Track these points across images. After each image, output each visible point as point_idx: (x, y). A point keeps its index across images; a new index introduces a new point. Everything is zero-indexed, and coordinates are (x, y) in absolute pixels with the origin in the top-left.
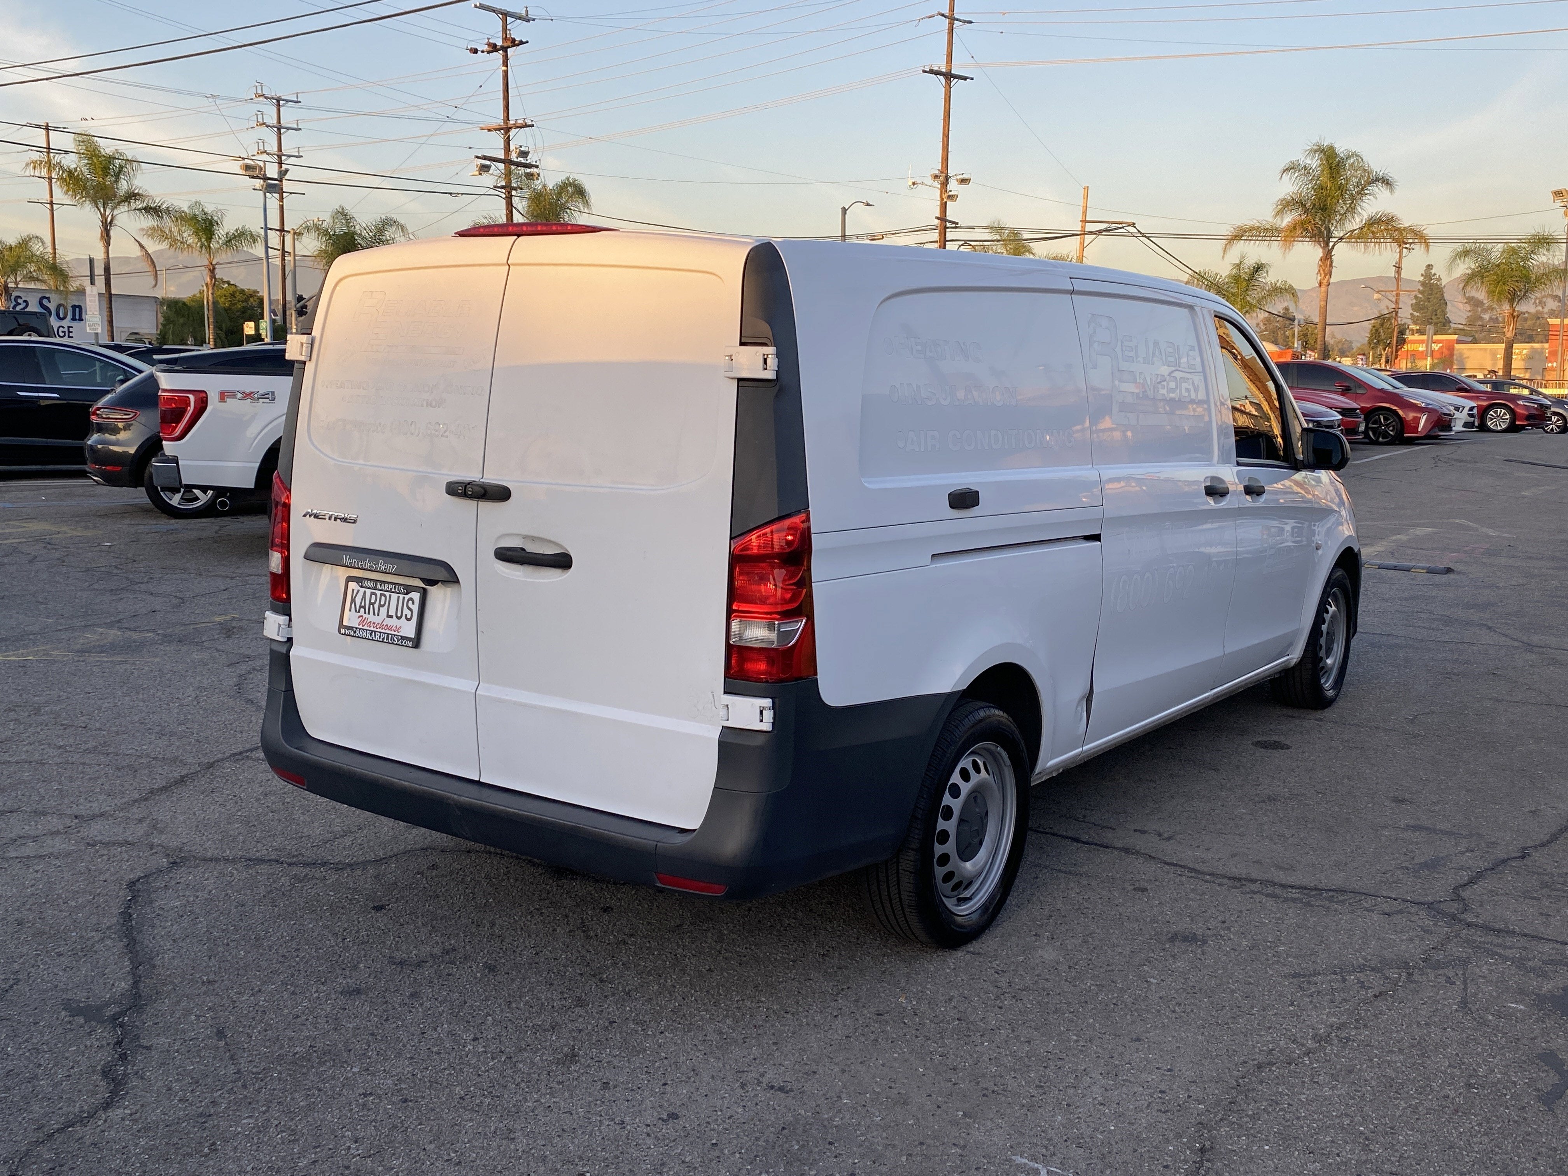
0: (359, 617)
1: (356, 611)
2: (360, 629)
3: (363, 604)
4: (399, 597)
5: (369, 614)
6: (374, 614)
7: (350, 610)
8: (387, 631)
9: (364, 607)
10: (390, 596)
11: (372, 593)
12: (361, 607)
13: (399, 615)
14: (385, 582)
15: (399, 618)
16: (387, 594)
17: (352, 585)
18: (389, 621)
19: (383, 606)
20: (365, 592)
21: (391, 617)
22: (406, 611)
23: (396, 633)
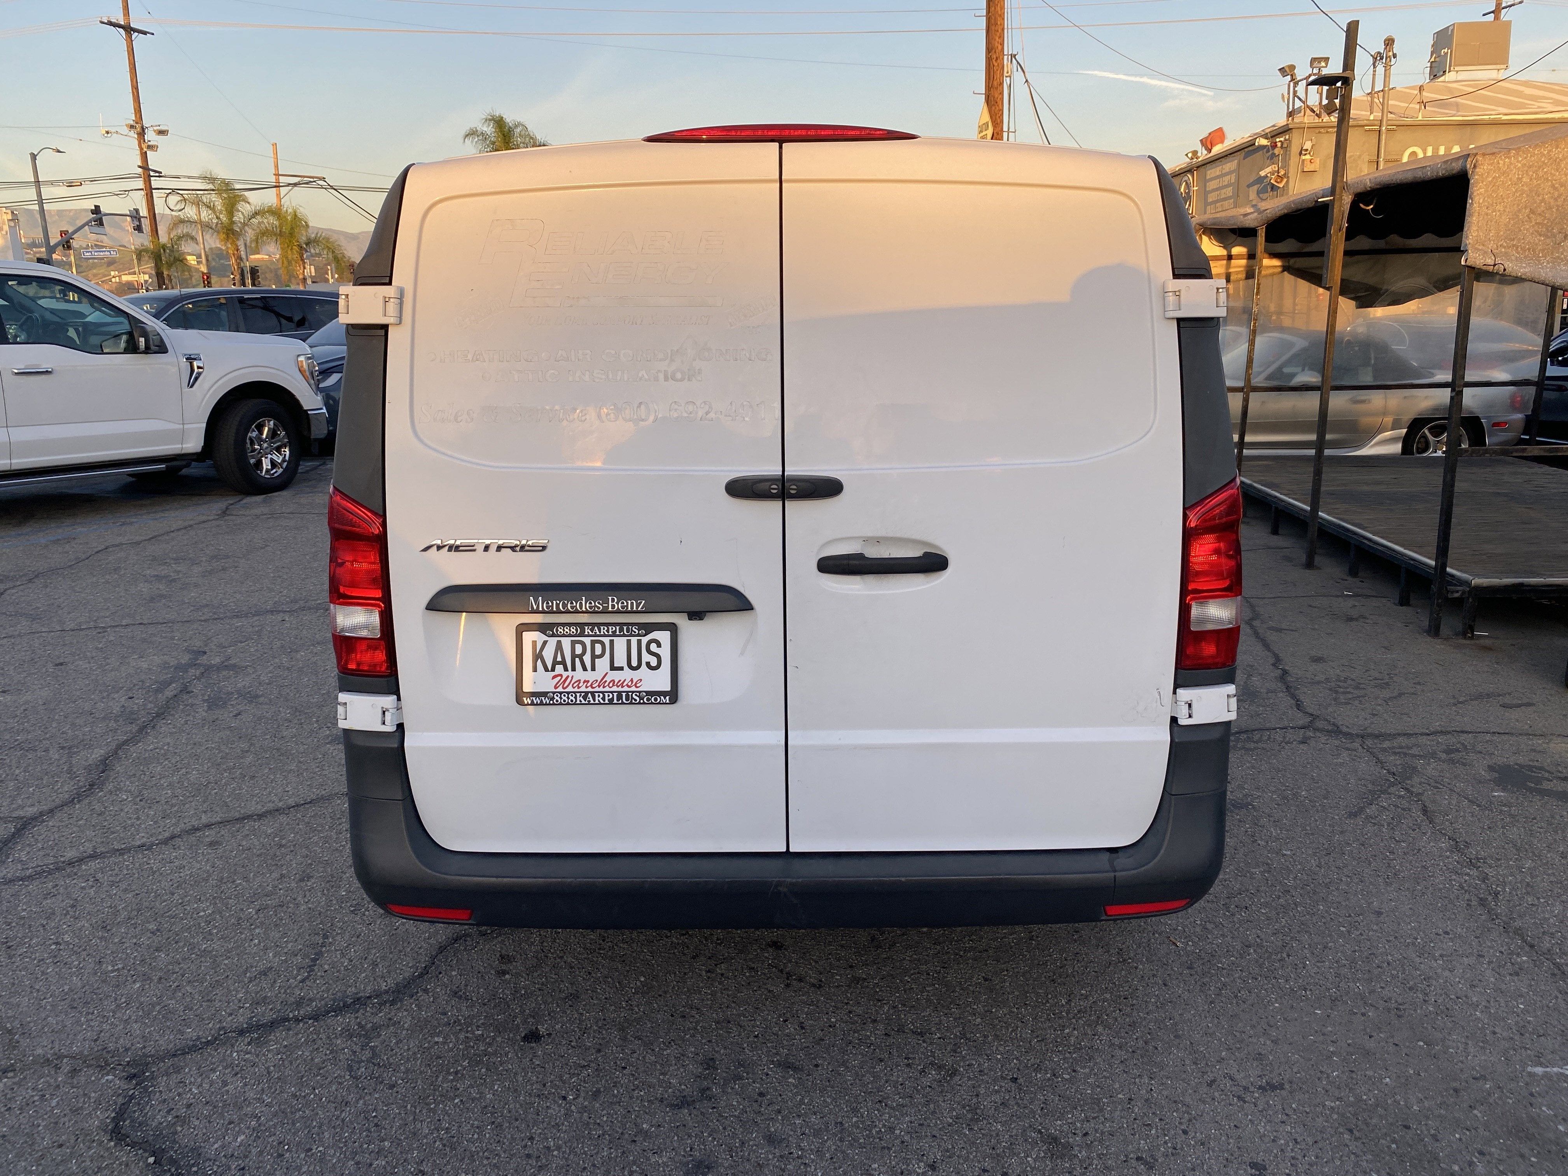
0: (554, 677)
1: (546, 670)
2: (561, 693)
3: (559, 659)
4: (629, 642)
5: (574, 669)
6: (585, 669)
7: (535, 670)
8: (615, 689)
9: (563, 663)
10: (612, 642)
11: (573, 643)
12: (555, 663)
13: (634, 663)
14: (599, 625)
15: (635, 669)
16: (606, 640)
17: (529, 637)
18: (616, 676)
19: (600, 656)
20: (559, 642)
22: (647, 658)
23: (634, 689)
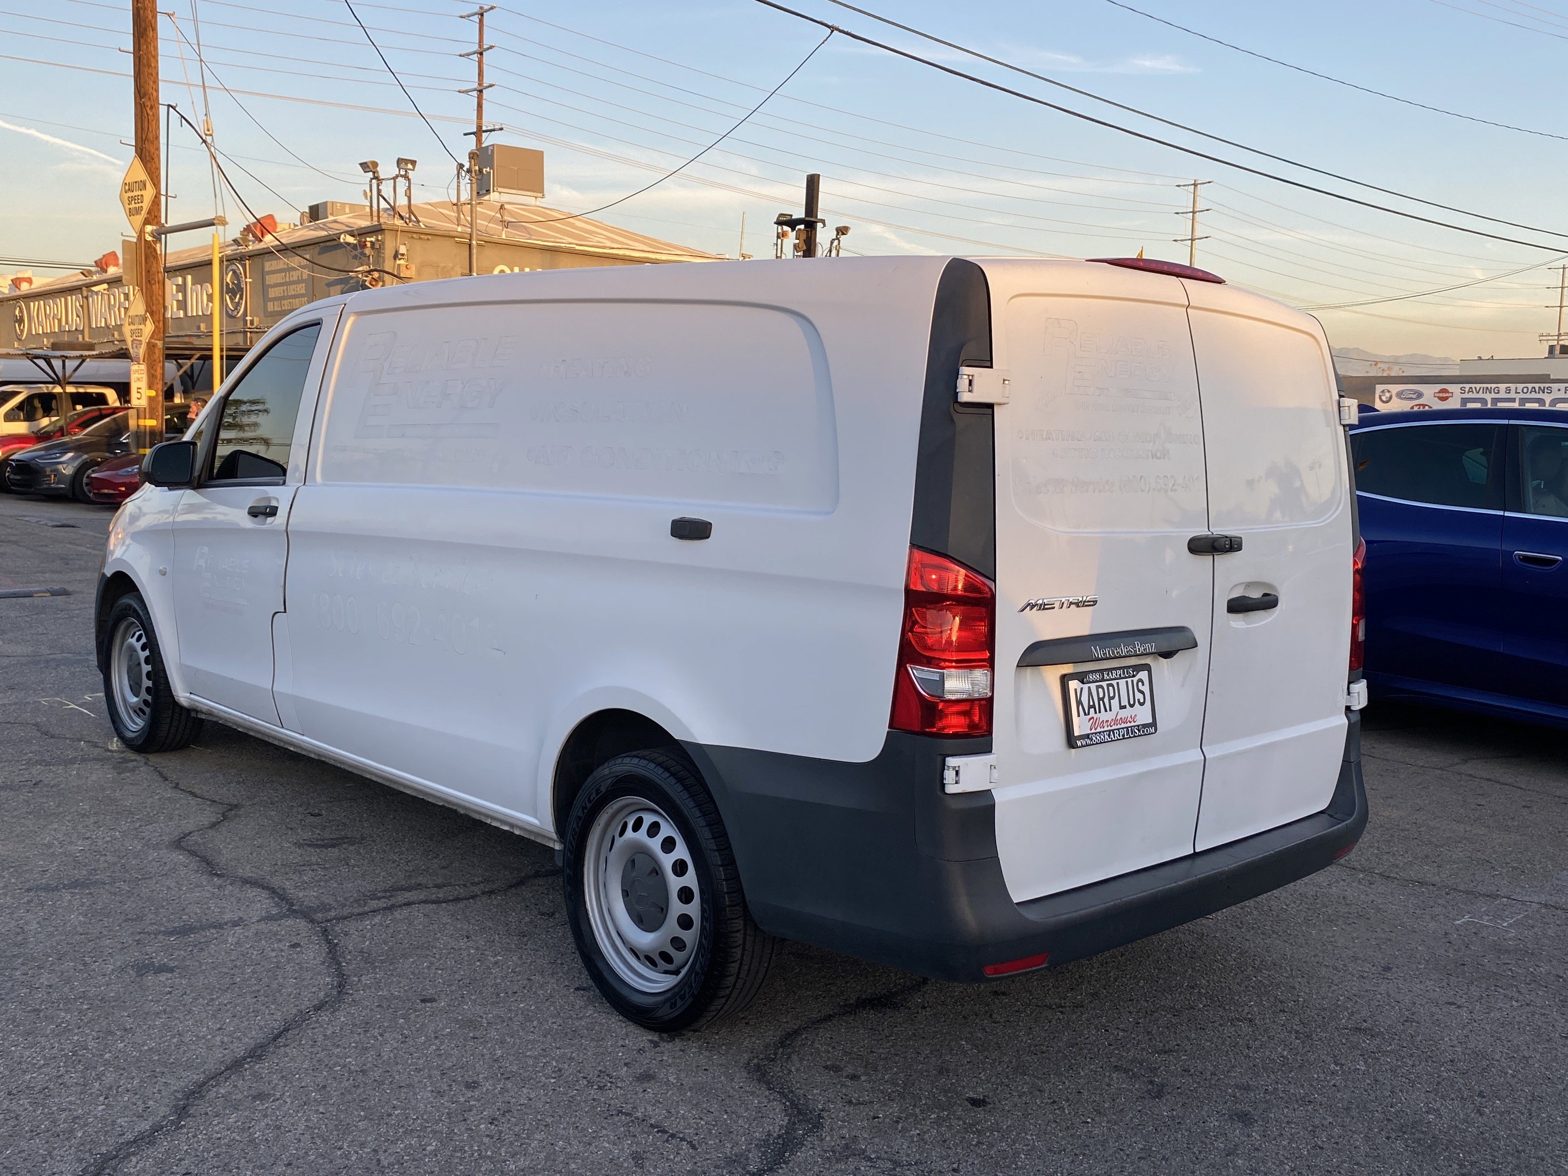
0: (1090, 720)
1: (1085, 714)
2: (1095, 734)
3: (1091, 703)
4: (1127, 682)
5: (1100, 712)
6: (1106, 711)
7: (1079, 716)
8: (1123, 725)
9: (1094, 706)
10: (1118, 683)
11: (1098, 687)
12: (1090, 707)
13: (1132, 703)
14: (1111, 670)
15: (1132, 706)
16: (1114, 682)
17: (1073, 685)
18: (1123, 714)
19: (1113, 698)
20: (1089, 688)
21: (1125, 707)
22: (1139, 696)
23: (1133, 724)
